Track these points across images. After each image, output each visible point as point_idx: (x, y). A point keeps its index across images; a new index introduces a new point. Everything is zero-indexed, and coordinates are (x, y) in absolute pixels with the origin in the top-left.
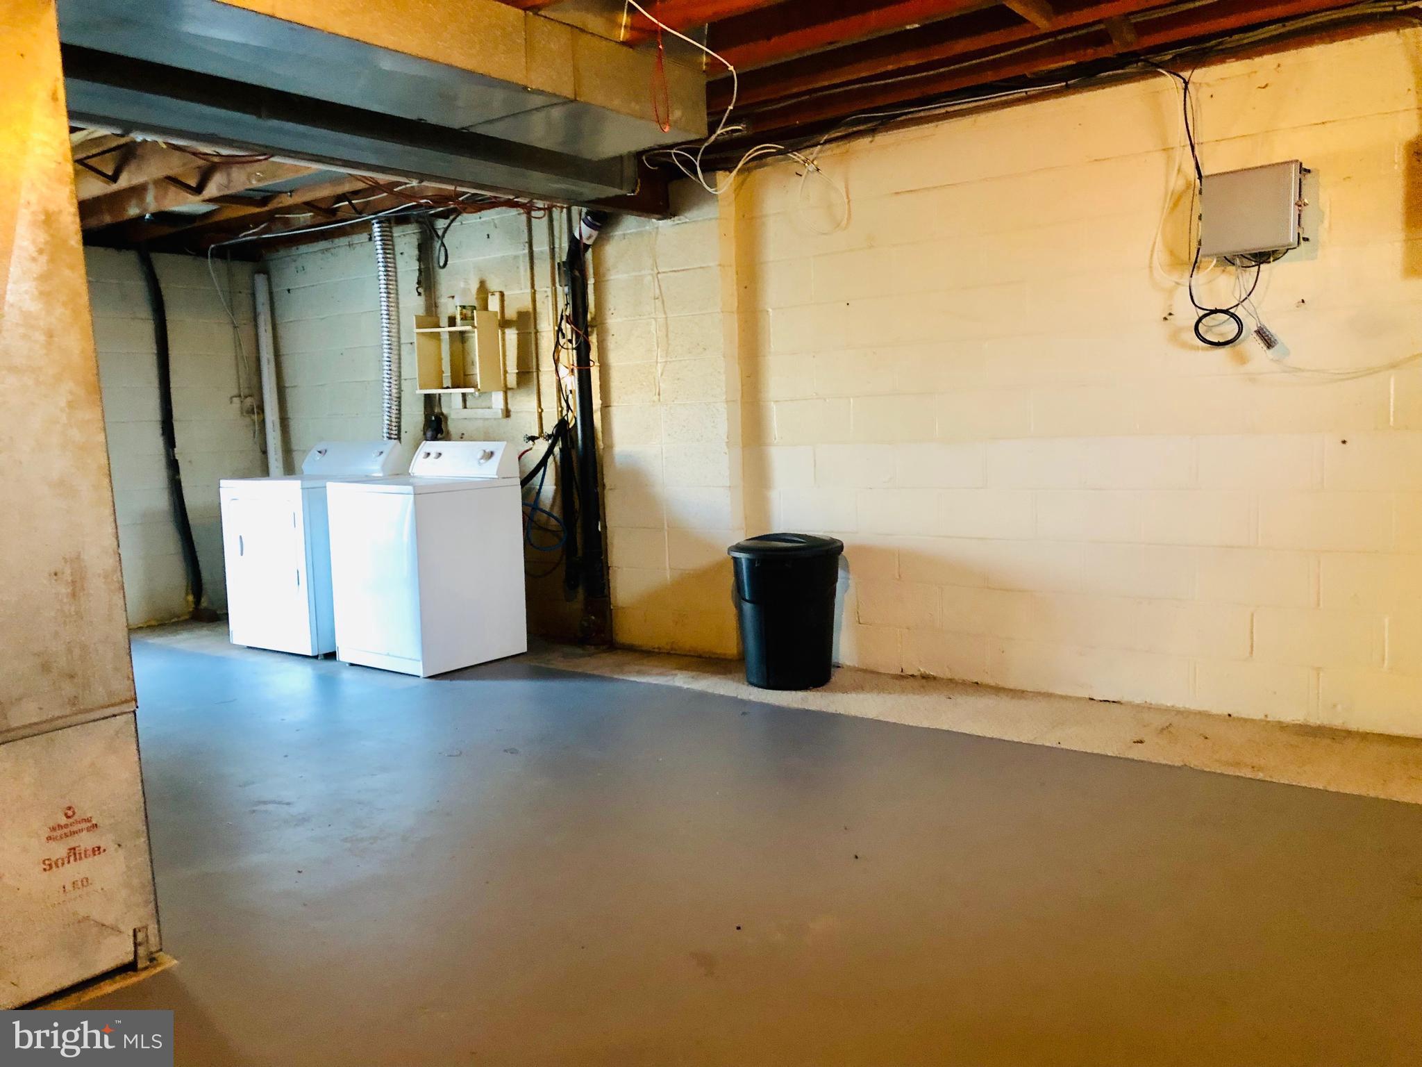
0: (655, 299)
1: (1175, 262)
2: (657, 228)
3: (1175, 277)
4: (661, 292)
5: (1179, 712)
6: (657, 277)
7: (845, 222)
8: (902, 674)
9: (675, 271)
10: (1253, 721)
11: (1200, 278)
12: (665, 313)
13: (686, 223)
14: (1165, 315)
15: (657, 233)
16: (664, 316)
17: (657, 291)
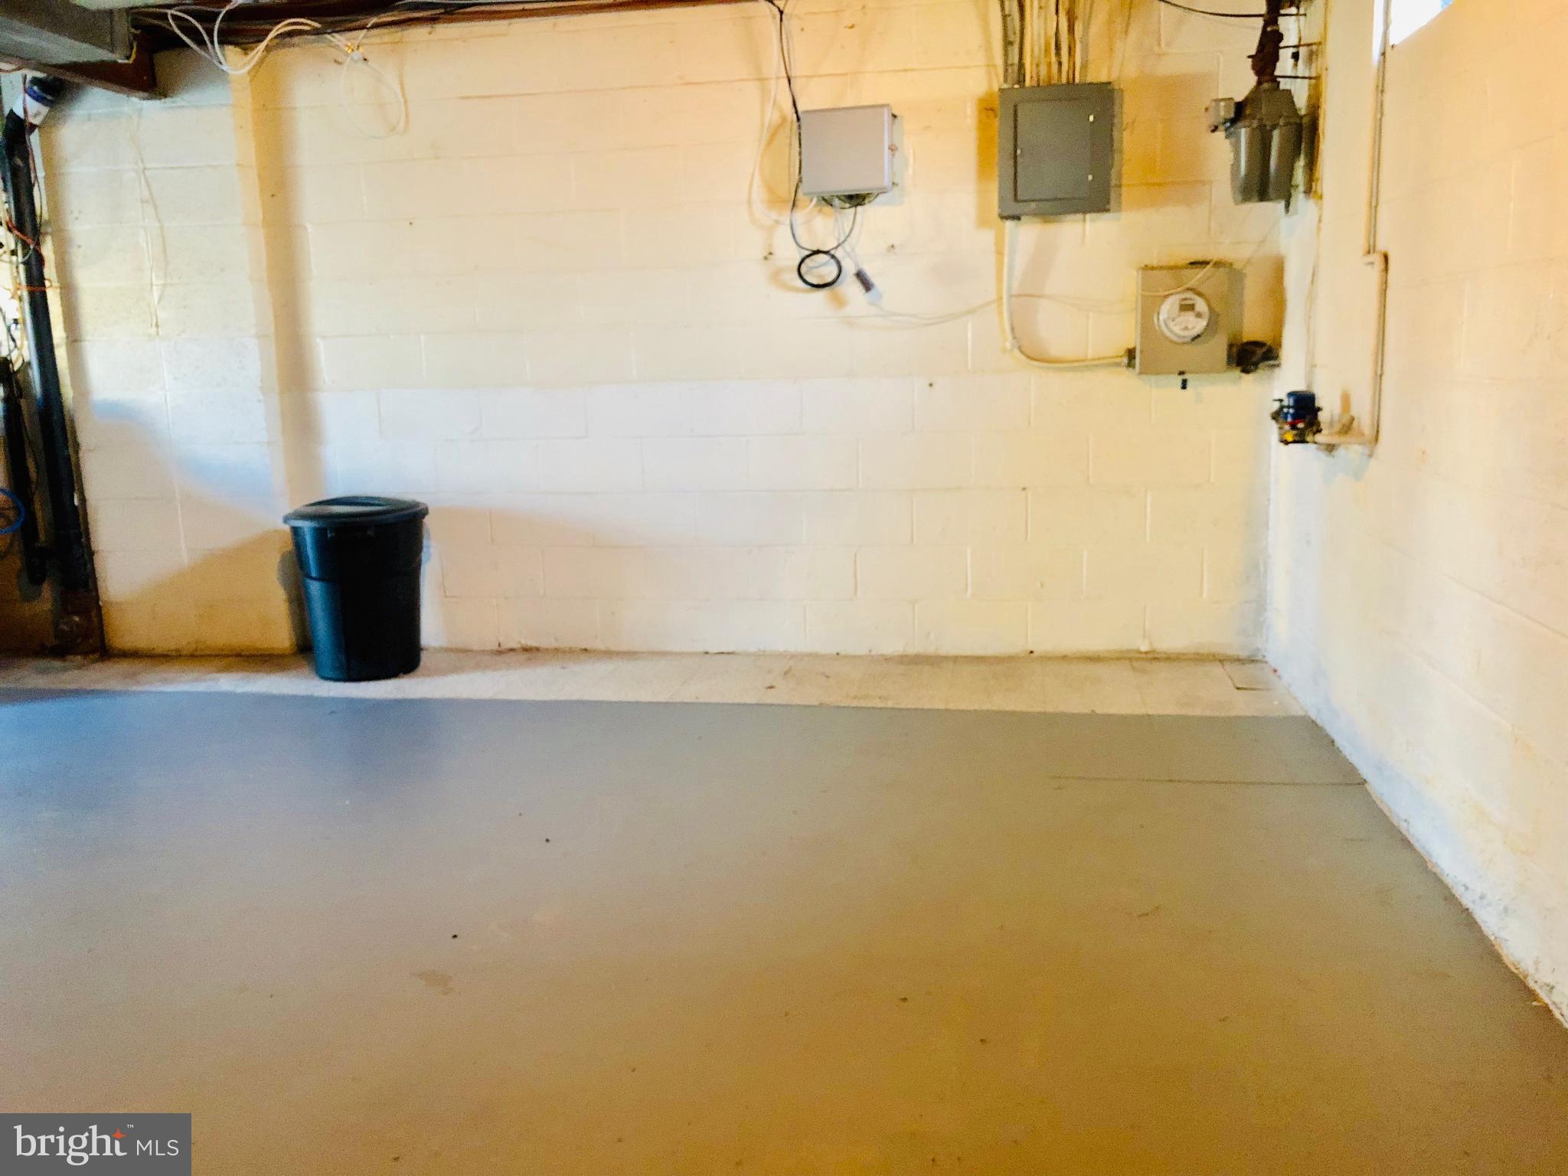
0: (142, 202)
1: (774, 201)
2: (141, 109)
3: (774, 215)
4: (151, 194)
5: (792, 656)
6: (144, 174)
7: (402, 125)
8: (500, 649)
9: (172, 168)
10: (860, 657)
11: (799, 216)
12: (159, 221)
13: (183, 106)
14: (766, 254)
15: (140, 116)
16: (158, 225)
17: (146, 193)
